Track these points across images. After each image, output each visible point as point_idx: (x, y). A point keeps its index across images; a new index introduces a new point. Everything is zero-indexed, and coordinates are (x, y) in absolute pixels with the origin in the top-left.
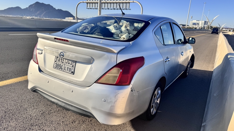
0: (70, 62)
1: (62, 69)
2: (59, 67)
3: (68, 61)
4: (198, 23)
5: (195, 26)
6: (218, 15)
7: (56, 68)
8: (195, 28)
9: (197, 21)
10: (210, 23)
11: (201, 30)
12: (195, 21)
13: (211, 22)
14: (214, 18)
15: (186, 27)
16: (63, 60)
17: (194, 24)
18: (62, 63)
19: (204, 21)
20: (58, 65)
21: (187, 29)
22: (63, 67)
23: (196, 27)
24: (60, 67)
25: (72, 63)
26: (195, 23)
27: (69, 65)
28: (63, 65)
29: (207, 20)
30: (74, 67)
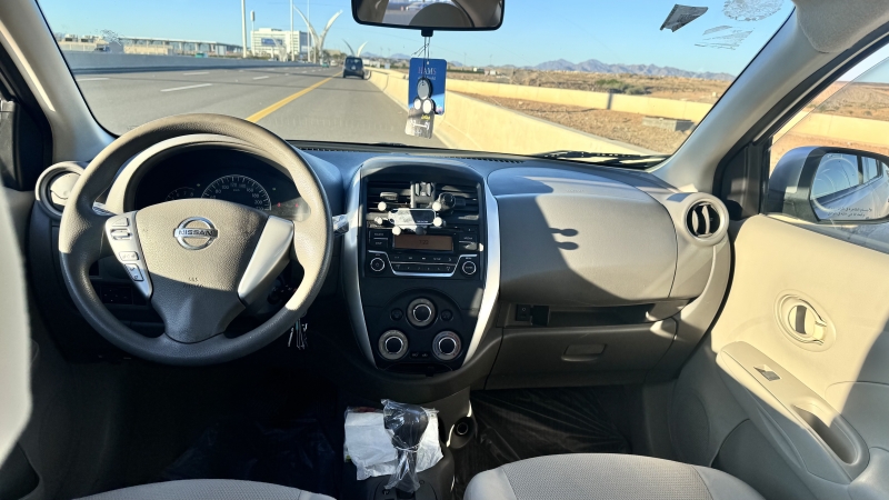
5: (270, 51)
8: (274, 59)
9: (274, 32)
10: (321, 40)
14: (330, 23)
15: (244, 56)
19: (298, 33)
26: (269, 37)
29: (309, 30)
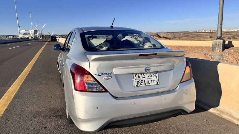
0: (152, 74)
1: (145, 84)
2: (141, 83)
3: (150, 74)
4: (28, 32)
5: (26, 36)
6: (45, 24)
7: (138, 86)
8: (27, 38)
9: (26, 31)
10: (41, 32)
11: (34, 39)
12: (24, 31)
13: (41, 30)
14: (43, 27)
15: (20, 38)
16: (144, 75)
17: (24, 34)
18: (143, 78)
19: (33, 31)
20: (139, 82)
21: (22, 40)
22: (146, 82)
23: (28, 36)
24: (143, 83)
25: (155, 74)
27: (152, 77)
28: (146, 80)
29: (37, 30)
30: (158, 77)
